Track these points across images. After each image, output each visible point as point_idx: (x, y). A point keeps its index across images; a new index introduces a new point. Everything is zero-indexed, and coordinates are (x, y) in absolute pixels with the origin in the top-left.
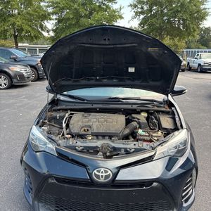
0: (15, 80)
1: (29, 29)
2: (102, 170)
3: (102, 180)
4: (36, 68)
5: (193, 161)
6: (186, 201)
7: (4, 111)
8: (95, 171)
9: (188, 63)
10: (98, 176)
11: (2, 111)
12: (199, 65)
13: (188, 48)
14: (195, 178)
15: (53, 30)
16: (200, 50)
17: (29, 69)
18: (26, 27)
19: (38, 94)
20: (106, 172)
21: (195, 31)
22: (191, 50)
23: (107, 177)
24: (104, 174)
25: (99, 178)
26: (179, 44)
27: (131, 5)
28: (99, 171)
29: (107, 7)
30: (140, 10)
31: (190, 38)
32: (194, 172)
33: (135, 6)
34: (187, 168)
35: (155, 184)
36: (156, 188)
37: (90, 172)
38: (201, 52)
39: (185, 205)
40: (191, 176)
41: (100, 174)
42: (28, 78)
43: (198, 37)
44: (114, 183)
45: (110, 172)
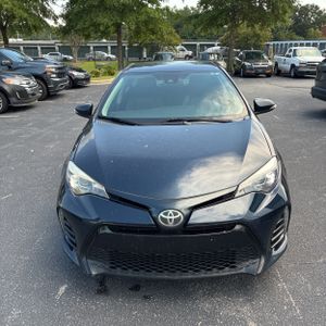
0: (13, 100)
1: (26, 15)
2: (171, 211)
3: (171, 224)
4: (43, 80)
5: (286, 199)
6: (277, 248)
7: (6, 146)
8: (161, 214)
9: (276, 64)
10: (164, 220)
11: (3, 147)
12: (293, 66)
13: (275, 39)
14: (287, 219)
15: (62, 16)
16: (294, 42)
17: (33, 82)
18: (19, 12)
19: (53, 120)
20: (175, 214)
21: (285, 12)
22: (280, 43)
23: (176, 220)
24: (173, 217)
25: (166, 223)
26: (262, 33)
28: (166, 214)
31: (279, 24)
32: (286, 211)
34: (277, 206)
35: (238, 227)
36: (239, 232)
37: (154, 215)
38: (296, 45)
39: (274, 253)
40: (283, 216)
41: (168, 217)
42: (33, 95)
43: (290, 22)
44: (186, 228)
45: (180, 214)
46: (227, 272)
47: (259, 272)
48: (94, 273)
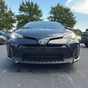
2: (43, 39)
8: (40, 40)
10: (41, 42)
20: (44, 40)
23: (45, 42)
27: (47, 18)
29: (38, 18)
30: (51, 20)
33: (49, 18)
42: (6, 41)
45: (46, 40)
46: (61, 62)
47: (71, 62)
48: (16, 62)
